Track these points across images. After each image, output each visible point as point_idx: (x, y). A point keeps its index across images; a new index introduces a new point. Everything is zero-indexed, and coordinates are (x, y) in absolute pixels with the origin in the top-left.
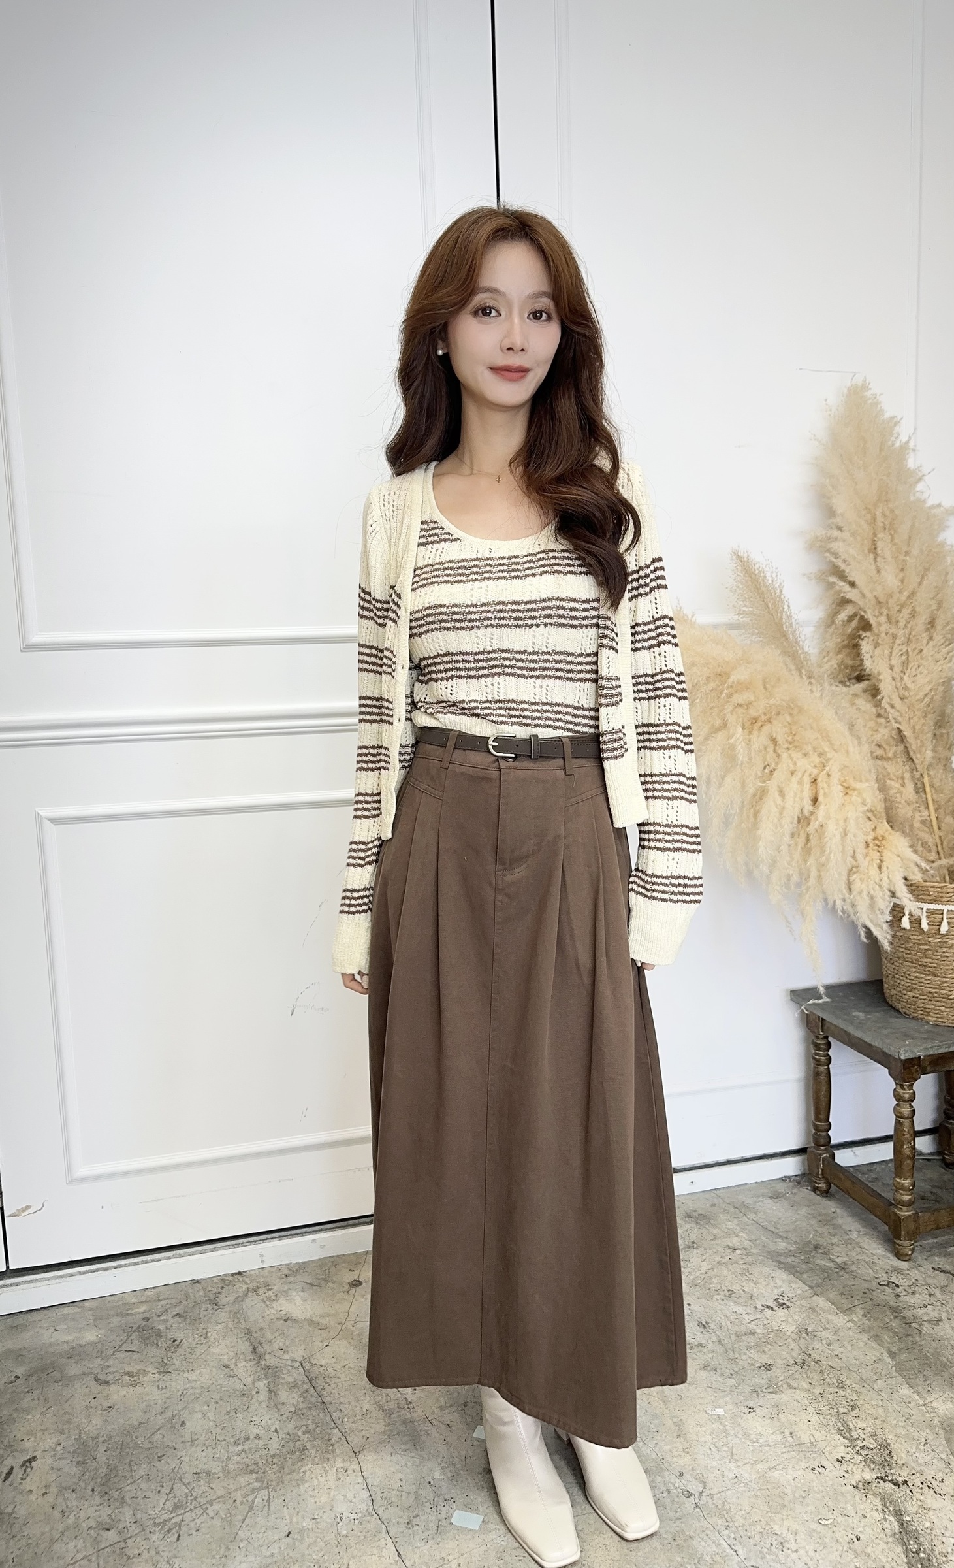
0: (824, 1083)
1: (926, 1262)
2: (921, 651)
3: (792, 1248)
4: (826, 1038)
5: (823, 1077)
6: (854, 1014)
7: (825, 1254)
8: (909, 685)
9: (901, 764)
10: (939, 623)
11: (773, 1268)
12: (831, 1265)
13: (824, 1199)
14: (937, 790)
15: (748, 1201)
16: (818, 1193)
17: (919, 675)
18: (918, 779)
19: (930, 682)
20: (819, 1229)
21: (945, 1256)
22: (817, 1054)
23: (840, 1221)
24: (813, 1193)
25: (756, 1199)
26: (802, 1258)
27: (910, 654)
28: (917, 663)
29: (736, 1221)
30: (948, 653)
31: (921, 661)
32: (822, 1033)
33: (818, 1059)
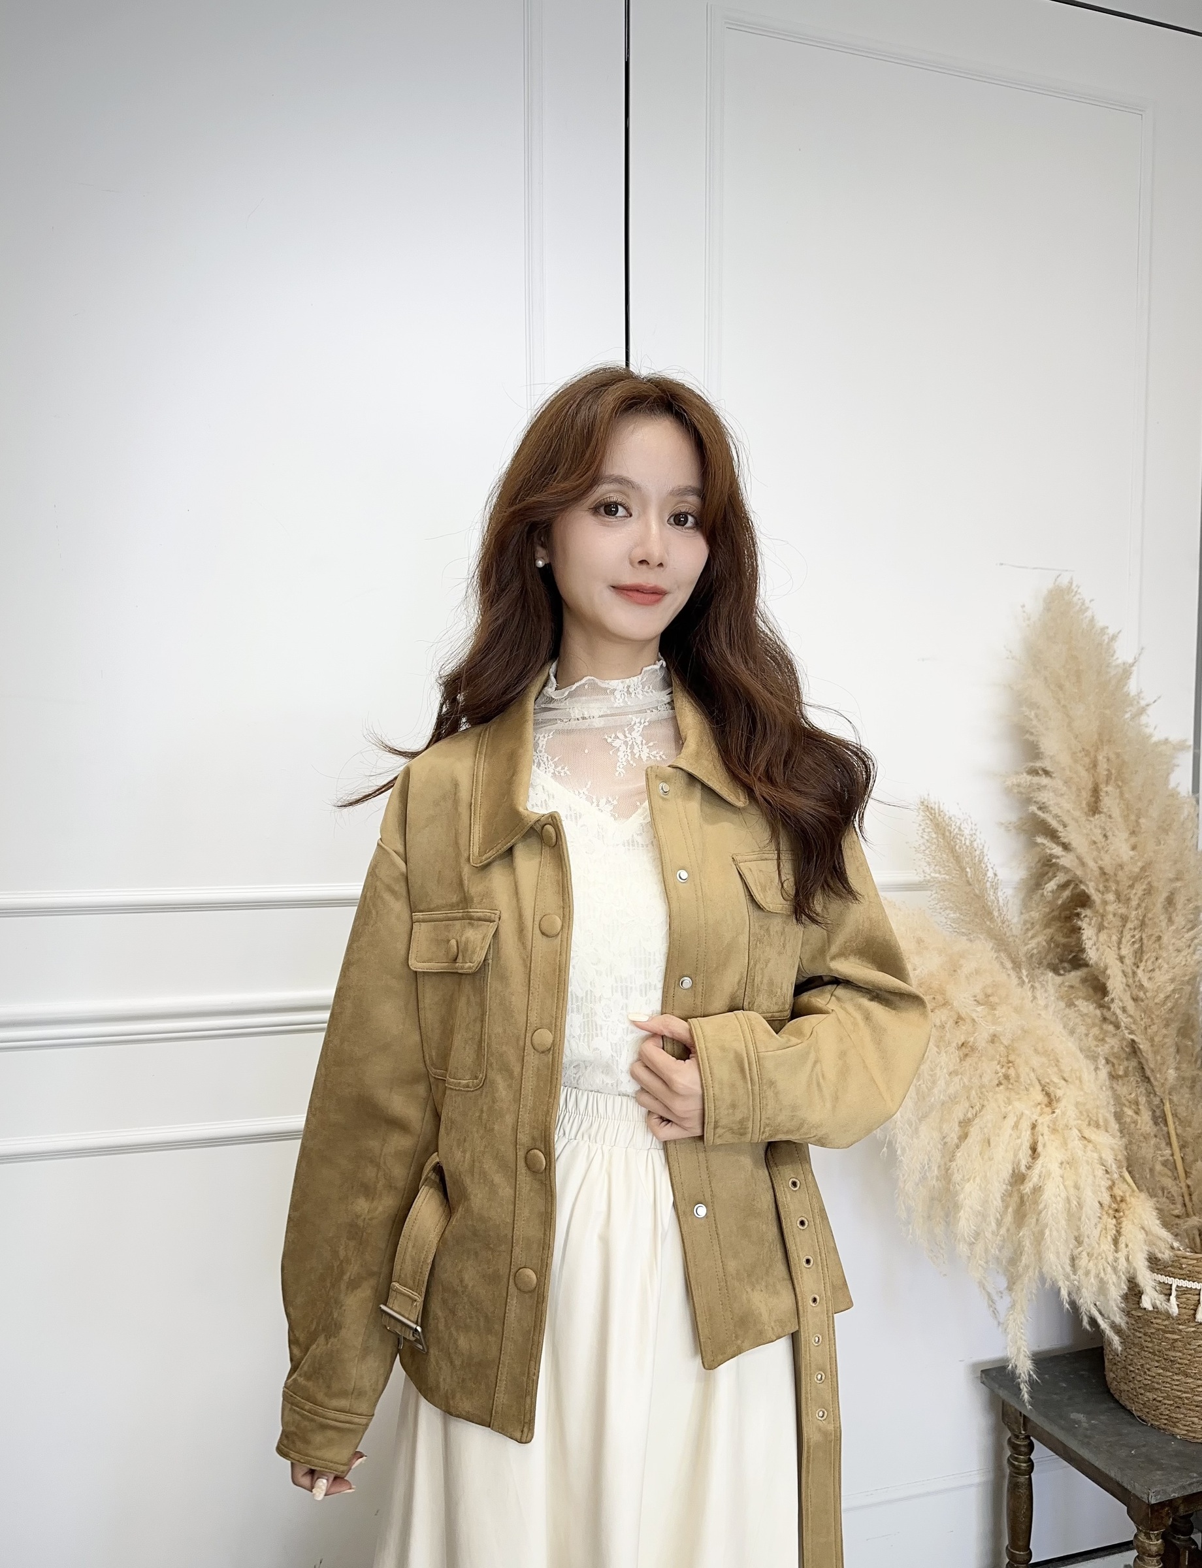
0: (1024, 1498)
2: (1159, 938)
4: (1028, 1437)
5: (1022, 1491)
6: (1074, 1416)
8: (1146, 983)
9: (1134, 1084)
10: (1180, 900)
14: (1184, 1123)
17: (1157, 969)
18: (1158, 1107)
19: (1173, 980)
22: (1014, 1459)
27: (1145, 941)
28: (1154, 954)
30: (1193, 939)
31: (1160, 952)
32: (1023, 1432)
33: (1016, 1463)
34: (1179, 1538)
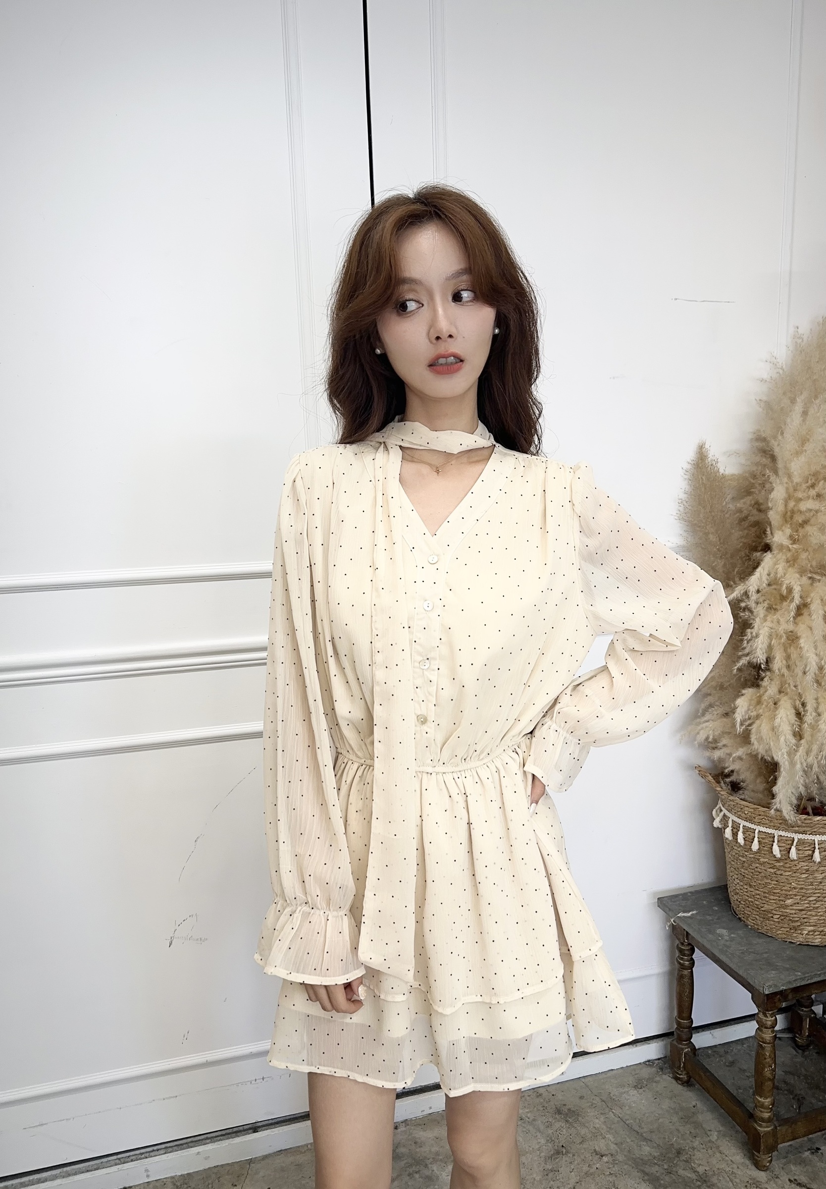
0: (688, 986)
1: (782, 1173)
3: (655, 1154)
4: (689, 944)
5: (686, 980)
6: (718, 932)
7: (687, 1161)
11: (638, 1181)
12: (693, 1176)
13: (685, 1089)
15: (615, 1092)
16: (680, 1082)
20: (681, 1128)
21: (800, 1164)
22: (682, 959)
23: (700, 1118)
24: (674, 1082)
25: (621, 1090)
26: (666, 1167)
29: (602, 1118)
32: (686, 941)
33: (682, 962)
34: (803, 1010)
